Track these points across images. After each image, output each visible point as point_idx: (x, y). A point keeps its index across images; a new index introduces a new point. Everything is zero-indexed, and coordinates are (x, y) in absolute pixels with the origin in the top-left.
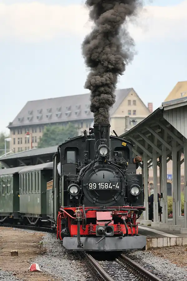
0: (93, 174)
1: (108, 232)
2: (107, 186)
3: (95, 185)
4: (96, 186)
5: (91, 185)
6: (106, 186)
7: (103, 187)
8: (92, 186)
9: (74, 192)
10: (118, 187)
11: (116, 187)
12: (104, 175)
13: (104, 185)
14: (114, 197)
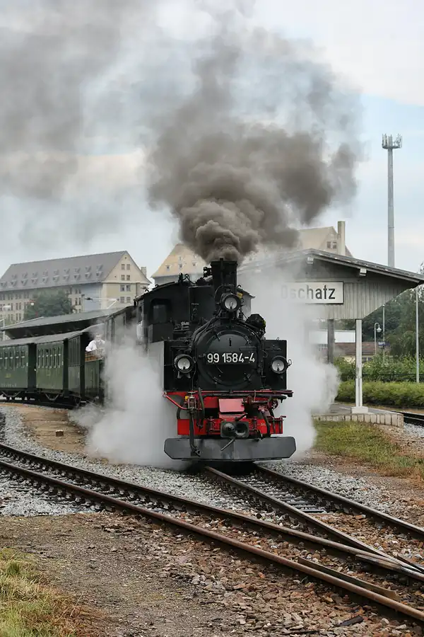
0: (214, 339)
1: (239, 432)
2: (236, 358)
3: (216, 356)
4: (218, 358)
5: (210, 357)
6: (234, 358)
7: (229, 359)
8: (213, 358)
9: (184, 368)
10: (254, 360)
11: (250, 359)
12: (230, 341)
13: (231, 356)
14: (246, 376)
